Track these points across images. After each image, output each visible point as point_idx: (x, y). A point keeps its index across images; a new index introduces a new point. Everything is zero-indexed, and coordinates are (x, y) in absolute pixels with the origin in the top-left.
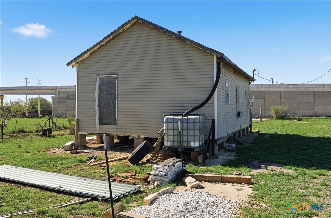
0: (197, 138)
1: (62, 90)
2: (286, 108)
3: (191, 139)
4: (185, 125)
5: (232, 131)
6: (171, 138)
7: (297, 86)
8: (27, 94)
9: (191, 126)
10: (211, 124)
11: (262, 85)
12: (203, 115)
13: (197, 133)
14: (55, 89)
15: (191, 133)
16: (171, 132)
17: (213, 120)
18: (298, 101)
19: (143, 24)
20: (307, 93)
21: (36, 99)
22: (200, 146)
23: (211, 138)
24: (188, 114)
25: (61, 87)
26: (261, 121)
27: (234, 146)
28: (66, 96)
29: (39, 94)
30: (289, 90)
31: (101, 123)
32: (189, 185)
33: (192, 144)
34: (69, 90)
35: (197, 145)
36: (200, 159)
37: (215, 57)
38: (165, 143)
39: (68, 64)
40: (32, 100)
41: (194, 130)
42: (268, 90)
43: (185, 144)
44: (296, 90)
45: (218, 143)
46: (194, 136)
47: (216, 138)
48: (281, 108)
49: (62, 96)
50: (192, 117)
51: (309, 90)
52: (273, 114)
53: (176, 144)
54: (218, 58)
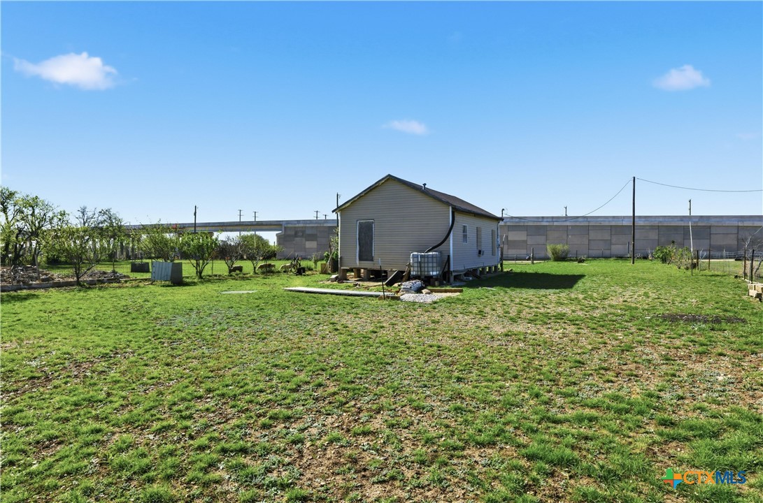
0: (435, 269)
1: (289, 226)
2: (566, 247)
3: (430, 269)
4: (426, 259)
5: (471, 266)
6: (416, 269)
7: (589, 220)
8: (240, 231)
9: (430, 260)
10: (446, 259)
11: (543, 217)
12: (441, 252)
13: (435, 265)
14: (281, 225)
15: (430, 265)
16: (416, 265)
17: (449, 256)
18: (590, 238)
19: (395, 180)
20: (601, 228)
21: (252, 237)
22: (437, 275)
23: (446, 270)
24: (429, 251)
25: (288, 222)
26: (533, 263)
27: (471, 278)
28: (293, 233)
29: (255, 230)
30: (578, 224)
31: (361, 259)
32: (424, 293)
33: (431, 273)
34: (297, 225)
35: (435, 273)
36: (437, 283)
37: (450, 208)
38: (412, 273)
39: (333, 211)
40: (244, 238)
41: (433, 263)
42: (551, 224)
43: (426, 273)
44: (586, 224)
45: (454, 274)
46: (433, 267)
47: (452, 269)
48: (559, 247)
49: (289, 232)
50: (431, 253)
51: (603, 224)
52: (550, 254)
53: (419, 273)
54: (453, 208)
